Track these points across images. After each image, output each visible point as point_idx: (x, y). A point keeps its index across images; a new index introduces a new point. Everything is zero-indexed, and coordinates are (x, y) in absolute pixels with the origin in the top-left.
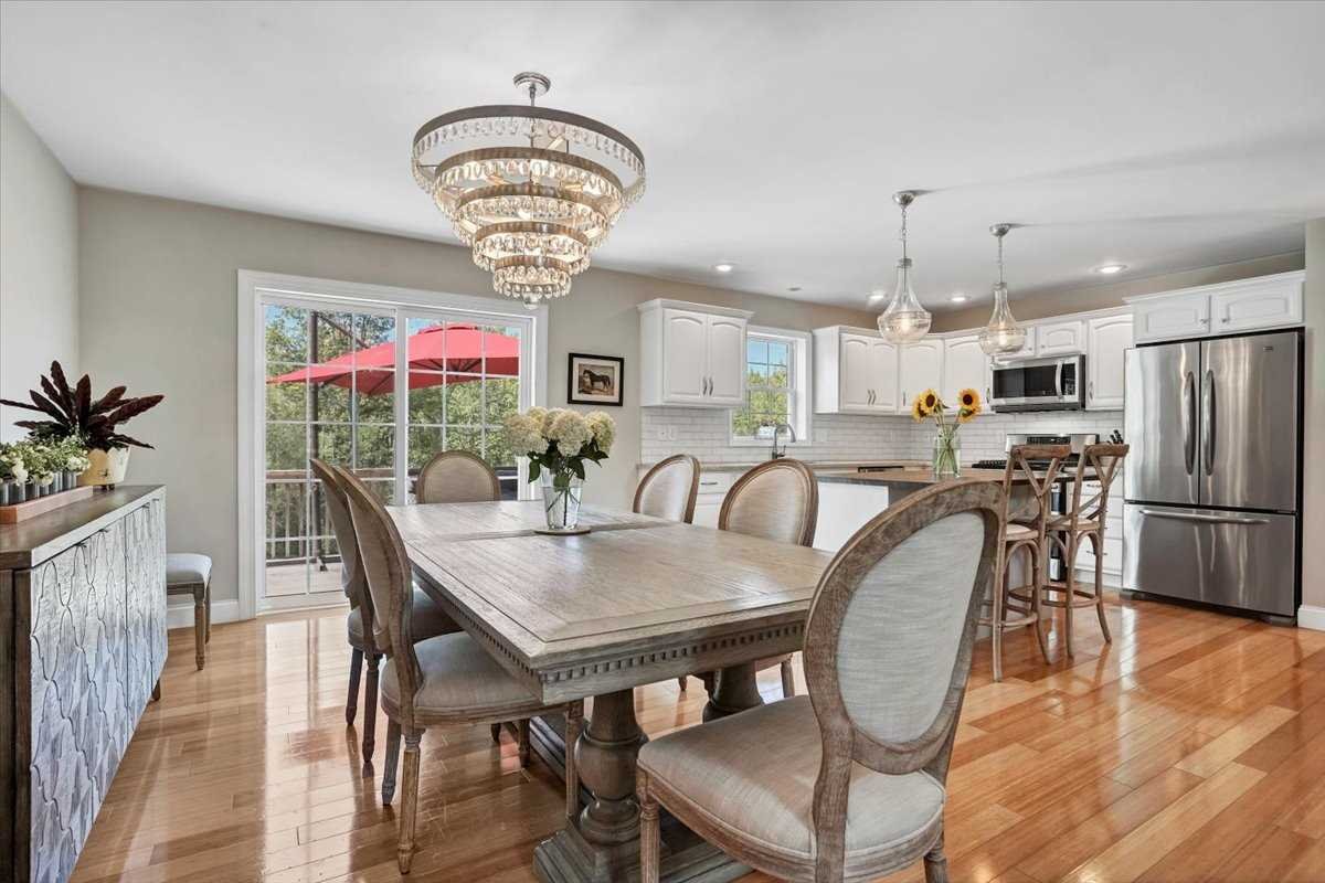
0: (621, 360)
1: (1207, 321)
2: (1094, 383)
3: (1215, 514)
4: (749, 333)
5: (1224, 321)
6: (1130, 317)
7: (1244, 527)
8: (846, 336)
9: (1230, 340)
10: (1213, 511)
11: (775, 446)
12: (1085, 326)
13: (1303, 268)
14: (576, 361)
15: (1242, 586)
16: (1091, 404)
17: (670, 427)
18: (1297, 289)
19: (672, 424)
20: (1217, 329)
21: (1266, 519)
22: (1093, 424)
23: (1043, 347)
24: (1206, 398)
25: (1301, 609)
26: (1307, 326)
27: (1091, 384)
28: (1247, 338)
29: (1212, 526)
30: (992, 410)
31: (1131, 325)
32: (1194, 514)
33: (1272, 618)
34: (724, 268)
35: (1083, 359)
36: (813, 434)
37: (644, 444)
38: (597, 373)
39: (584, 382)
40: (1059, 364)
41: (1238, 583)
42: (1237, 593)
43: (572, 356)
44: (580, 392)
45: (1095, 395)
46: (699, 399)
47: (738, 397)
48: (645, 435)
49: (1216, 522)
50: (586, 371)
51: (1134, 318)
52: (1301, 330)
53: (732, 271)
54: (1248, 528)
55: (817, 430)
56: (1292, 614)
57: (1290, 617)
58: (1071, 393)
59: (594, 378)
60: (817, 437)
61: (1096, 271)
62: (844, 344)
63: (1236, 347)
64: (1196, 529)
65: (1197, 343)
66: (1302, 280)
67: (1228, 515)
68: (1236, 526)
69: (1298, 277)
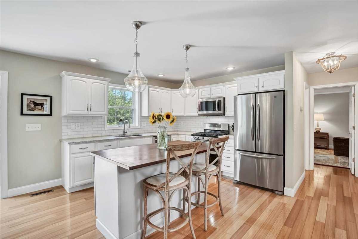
0: (51, 97)
1: (258, 87)
2: (227, 107)
3: (261, 156)
4: (109, 86)
5: (262, 87)
6: (236, 85)
7: (269, 160)
8: (150, 89)
9: (265, 93)
10: (260, 154)
11: (124, 129)
12: (224, 88)
13: (284, 69)
14: (25, 97)
15: (268, 181)
16: (226, 114)
17: (77, 124)
18: (282, 76)
19: (78, 122)
20: (261, 90)
21: (275, 157)
22: (227, 120)
23: (213, 94)
24: (257, 113)
25: (285, 189)
26: (286, 89)
27: (226, 107)
28: (269, 93)
29: (260, 159)
30: (198, 115)
31: (236, 88)
32: (255, 155)
33: (277, 192)
34: (93, 61)
35: (224, 98)
36: (141, 124)
37: (63, 131)
38: (38, 102)
39: (30, 106)
40: (217, 100)
41: (267, 179)
42: (267, 184)
43: (22, 95)
44: (27, 110)
45: (227, 111)
46: (86, 112)
47: (104, 111)
48: (63, 127)
49: (261, 158)
50: (31, 101)
51: (237, 85)
52: (284, 91)
53: (96, 61)
54: (270, 160)
55: (143, 123)
56: (282, 191)
57: (281, 192)
58: (221, 110)
59: (36, 104)
60: (142, 125)
61: (226, 68)
62: (150, 92)
63: (266, 96)
64: (256, 160)
65: (255, 94)
66: (284, 74)
67: (264, 156)
68: (266, 159)
69: (283, 72)
